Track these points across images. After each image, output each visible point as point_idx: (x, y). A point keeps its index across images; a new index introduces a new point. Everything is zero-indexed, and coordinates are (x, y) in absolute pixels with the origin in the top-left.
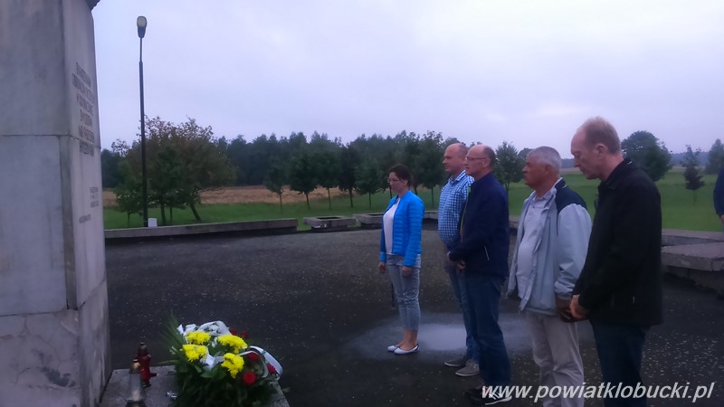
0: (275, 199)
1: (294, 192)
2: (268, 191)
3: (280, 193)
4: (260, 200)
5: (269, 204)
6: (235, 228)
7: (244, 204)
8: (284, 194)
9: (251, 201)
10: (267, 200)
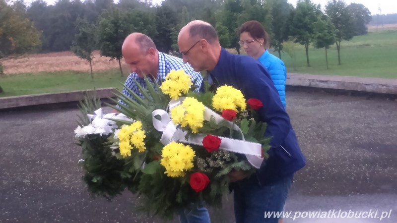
0: (84, 66)
1: (104, 58)
2: (76, 58)
3: (90, 60)
4: (67, 68)
5: (77, 73)
6: (48, 101)
7: (50, 73)
8: (94, 60)
9: (58, 69)
10: (76, 68)
